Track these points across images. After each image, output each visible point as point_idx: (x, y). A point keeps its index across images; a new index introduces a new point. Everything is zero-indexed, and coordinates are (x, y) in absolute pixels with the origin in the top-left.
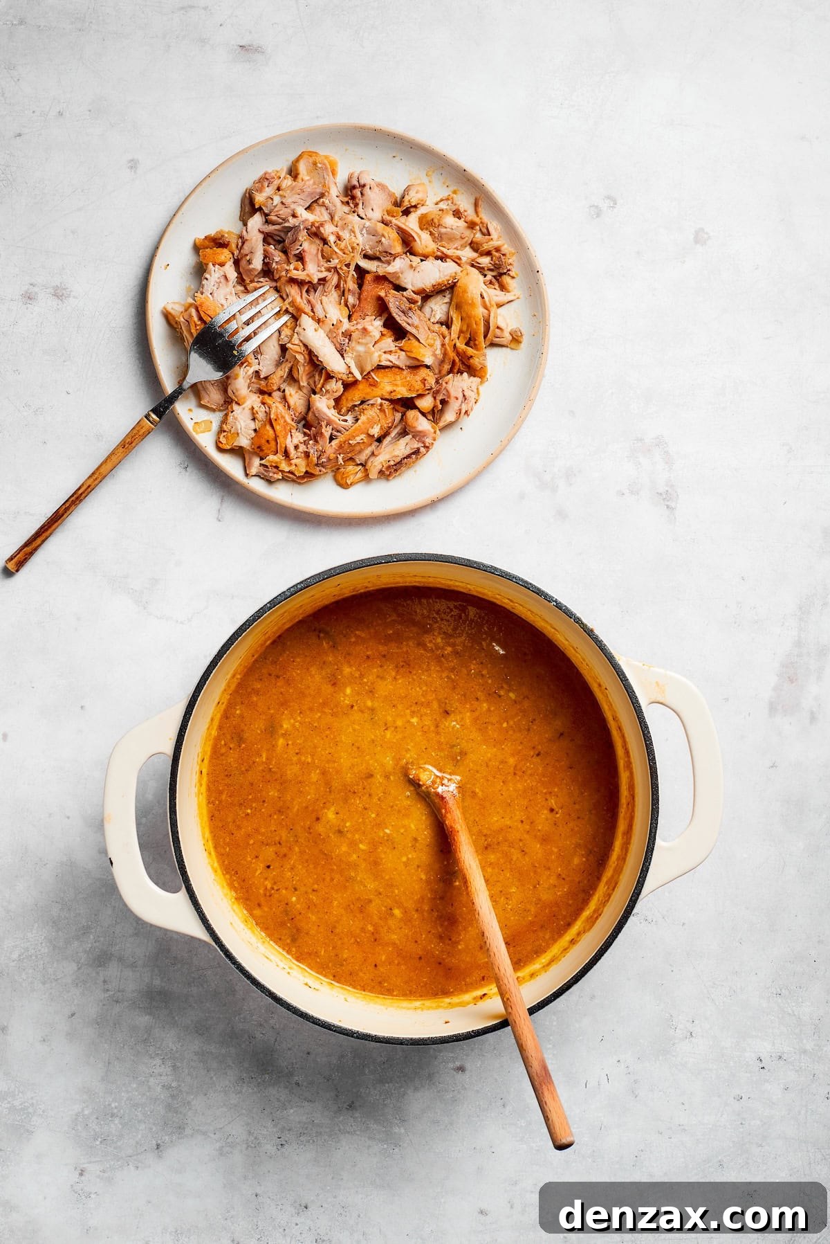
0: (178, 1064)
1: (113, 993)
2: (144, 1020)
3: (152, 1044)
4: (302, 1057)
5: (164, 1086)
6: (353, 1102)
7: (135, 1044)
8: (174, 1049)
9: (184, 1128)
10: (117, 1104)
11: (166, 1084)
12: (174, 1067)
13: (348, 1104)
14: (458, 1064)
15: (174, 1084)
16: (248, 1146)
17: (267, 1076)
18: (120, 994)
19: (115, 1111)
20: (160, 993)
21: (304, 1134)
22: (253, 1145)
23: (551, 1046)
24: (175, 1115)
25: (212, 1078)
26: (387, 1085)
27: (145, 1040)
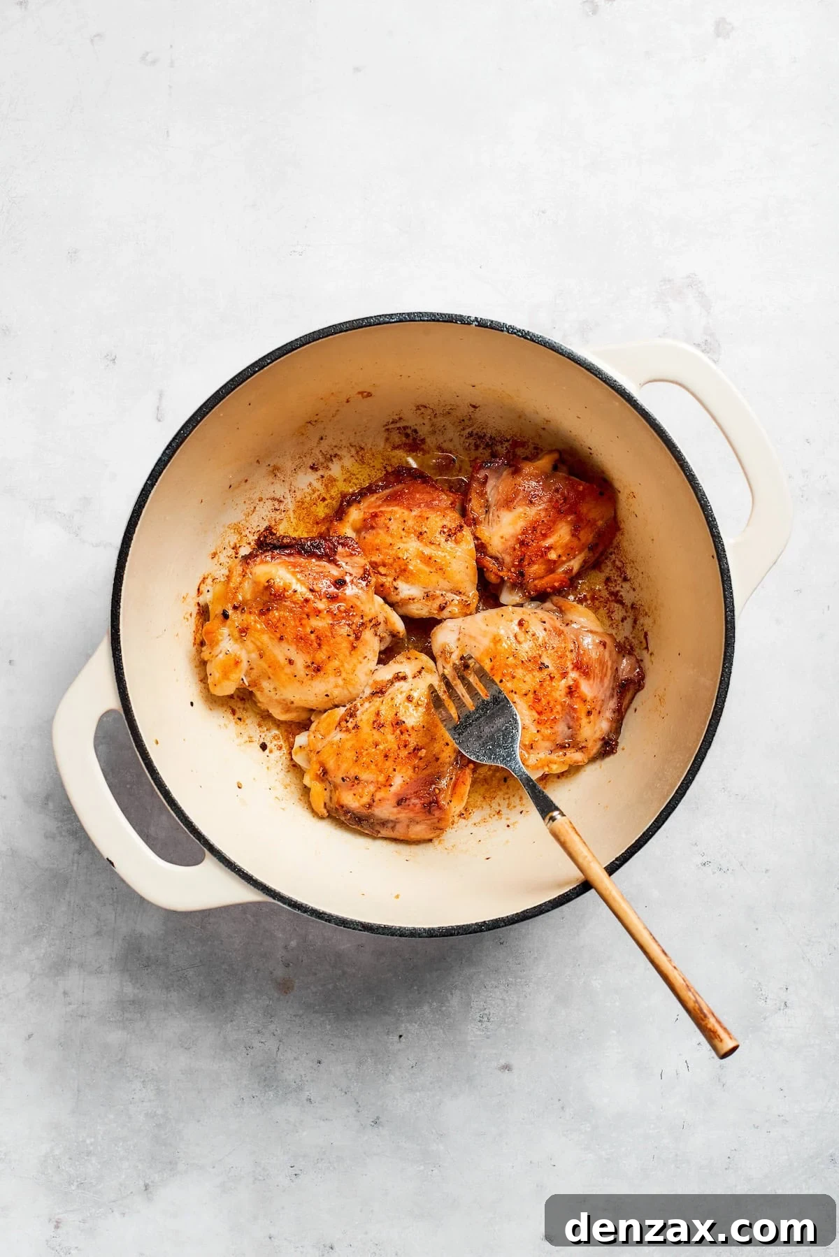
0: (163, 1087)
1: (76, 1006)
2: (115, 1037)
3: (129, 1064)
4: (312, 1067)
5: (147, 1115)
6: (378, 1118)
7: (108, 1066)
8: (156, 1068)
9: (176, 1163)
10: (92, 1140)
11: (150, 1111)
12: (159, 1092)
13: (372, 1120)
14: (503, 1062)
15: (160, 1112)
16: (256, 1179)
17: (271, 1093)
18: (85, 1007)
19: (91, 1148)
20: (133, 1002)
21: (322, 1160)
22: (261, 1178)
23: (614, 1032)
24: (163, 1148)
25: (204, 1100)
26: (418, 1094)
27: (121, 1059)
